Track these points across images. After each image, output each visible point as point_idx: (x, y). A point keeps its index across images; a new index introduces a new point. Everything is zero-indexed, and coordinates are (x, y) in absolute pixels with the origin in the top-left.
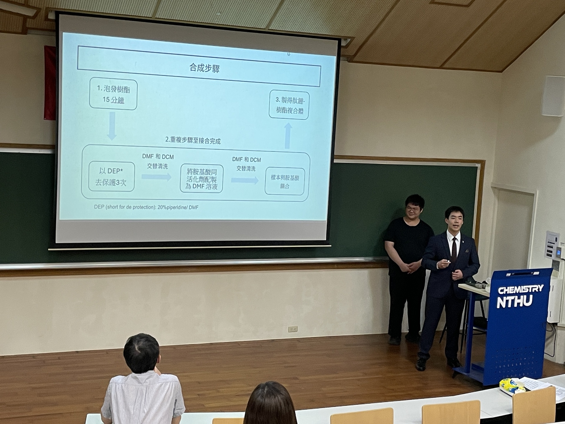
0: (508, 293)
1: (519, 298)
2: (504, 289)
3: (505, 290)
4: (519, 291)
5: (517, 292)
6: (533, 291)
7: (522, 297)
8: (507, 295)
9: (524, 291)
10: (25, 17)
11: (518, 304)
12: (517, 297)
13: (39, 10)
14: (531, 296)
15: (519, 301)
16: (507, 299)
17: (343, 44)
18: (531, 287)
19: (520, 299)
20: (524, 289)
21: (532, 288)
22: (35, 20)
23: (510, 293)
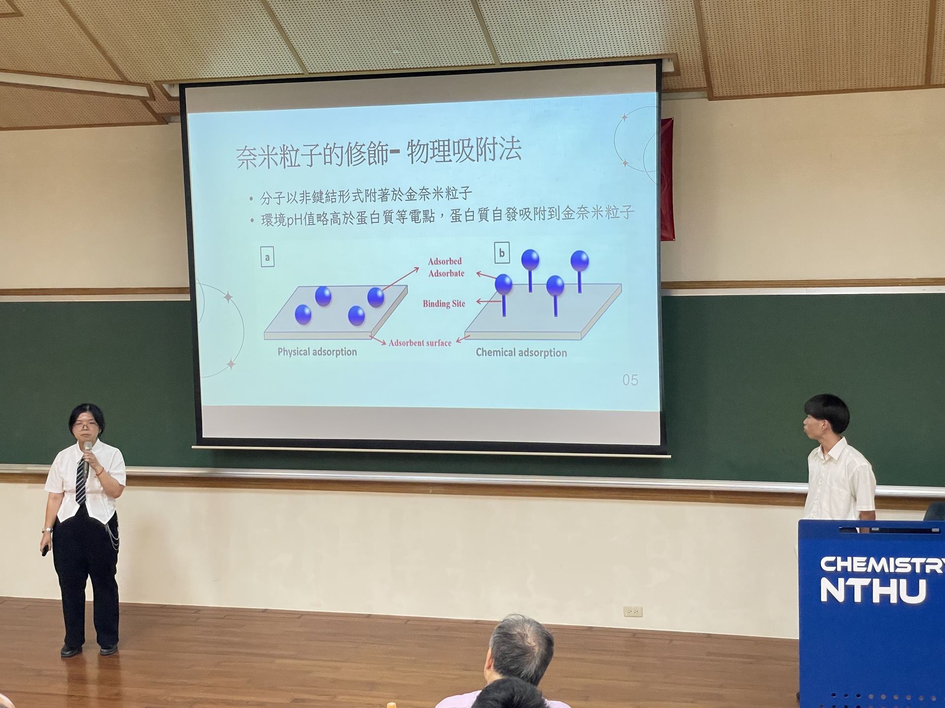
0: (849, 569)
1: (885, 583)
2: (836, 559)
3: (840, 564)
4: (883, 567)
5: (878, 569)
6: (928, 571)
7: (893, 582)
8: (847, 574)
9: (898, 570)
10: (143, 100)
11: (885, 598)
12: (876, 582)
13: (148, 86)
14: (923, 584)
15: (885, 590)
16: (847, 584)
17: (668, 67)
18: (918, 561)
19: (890, 586)
20: (898, 564)
21: (923, 566)
22: (157, 100)
23: (856, 569)
